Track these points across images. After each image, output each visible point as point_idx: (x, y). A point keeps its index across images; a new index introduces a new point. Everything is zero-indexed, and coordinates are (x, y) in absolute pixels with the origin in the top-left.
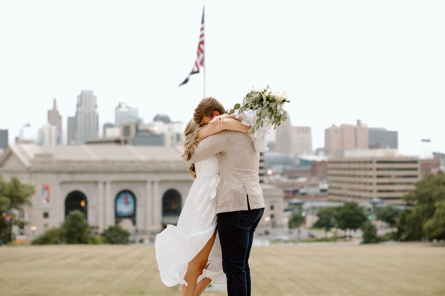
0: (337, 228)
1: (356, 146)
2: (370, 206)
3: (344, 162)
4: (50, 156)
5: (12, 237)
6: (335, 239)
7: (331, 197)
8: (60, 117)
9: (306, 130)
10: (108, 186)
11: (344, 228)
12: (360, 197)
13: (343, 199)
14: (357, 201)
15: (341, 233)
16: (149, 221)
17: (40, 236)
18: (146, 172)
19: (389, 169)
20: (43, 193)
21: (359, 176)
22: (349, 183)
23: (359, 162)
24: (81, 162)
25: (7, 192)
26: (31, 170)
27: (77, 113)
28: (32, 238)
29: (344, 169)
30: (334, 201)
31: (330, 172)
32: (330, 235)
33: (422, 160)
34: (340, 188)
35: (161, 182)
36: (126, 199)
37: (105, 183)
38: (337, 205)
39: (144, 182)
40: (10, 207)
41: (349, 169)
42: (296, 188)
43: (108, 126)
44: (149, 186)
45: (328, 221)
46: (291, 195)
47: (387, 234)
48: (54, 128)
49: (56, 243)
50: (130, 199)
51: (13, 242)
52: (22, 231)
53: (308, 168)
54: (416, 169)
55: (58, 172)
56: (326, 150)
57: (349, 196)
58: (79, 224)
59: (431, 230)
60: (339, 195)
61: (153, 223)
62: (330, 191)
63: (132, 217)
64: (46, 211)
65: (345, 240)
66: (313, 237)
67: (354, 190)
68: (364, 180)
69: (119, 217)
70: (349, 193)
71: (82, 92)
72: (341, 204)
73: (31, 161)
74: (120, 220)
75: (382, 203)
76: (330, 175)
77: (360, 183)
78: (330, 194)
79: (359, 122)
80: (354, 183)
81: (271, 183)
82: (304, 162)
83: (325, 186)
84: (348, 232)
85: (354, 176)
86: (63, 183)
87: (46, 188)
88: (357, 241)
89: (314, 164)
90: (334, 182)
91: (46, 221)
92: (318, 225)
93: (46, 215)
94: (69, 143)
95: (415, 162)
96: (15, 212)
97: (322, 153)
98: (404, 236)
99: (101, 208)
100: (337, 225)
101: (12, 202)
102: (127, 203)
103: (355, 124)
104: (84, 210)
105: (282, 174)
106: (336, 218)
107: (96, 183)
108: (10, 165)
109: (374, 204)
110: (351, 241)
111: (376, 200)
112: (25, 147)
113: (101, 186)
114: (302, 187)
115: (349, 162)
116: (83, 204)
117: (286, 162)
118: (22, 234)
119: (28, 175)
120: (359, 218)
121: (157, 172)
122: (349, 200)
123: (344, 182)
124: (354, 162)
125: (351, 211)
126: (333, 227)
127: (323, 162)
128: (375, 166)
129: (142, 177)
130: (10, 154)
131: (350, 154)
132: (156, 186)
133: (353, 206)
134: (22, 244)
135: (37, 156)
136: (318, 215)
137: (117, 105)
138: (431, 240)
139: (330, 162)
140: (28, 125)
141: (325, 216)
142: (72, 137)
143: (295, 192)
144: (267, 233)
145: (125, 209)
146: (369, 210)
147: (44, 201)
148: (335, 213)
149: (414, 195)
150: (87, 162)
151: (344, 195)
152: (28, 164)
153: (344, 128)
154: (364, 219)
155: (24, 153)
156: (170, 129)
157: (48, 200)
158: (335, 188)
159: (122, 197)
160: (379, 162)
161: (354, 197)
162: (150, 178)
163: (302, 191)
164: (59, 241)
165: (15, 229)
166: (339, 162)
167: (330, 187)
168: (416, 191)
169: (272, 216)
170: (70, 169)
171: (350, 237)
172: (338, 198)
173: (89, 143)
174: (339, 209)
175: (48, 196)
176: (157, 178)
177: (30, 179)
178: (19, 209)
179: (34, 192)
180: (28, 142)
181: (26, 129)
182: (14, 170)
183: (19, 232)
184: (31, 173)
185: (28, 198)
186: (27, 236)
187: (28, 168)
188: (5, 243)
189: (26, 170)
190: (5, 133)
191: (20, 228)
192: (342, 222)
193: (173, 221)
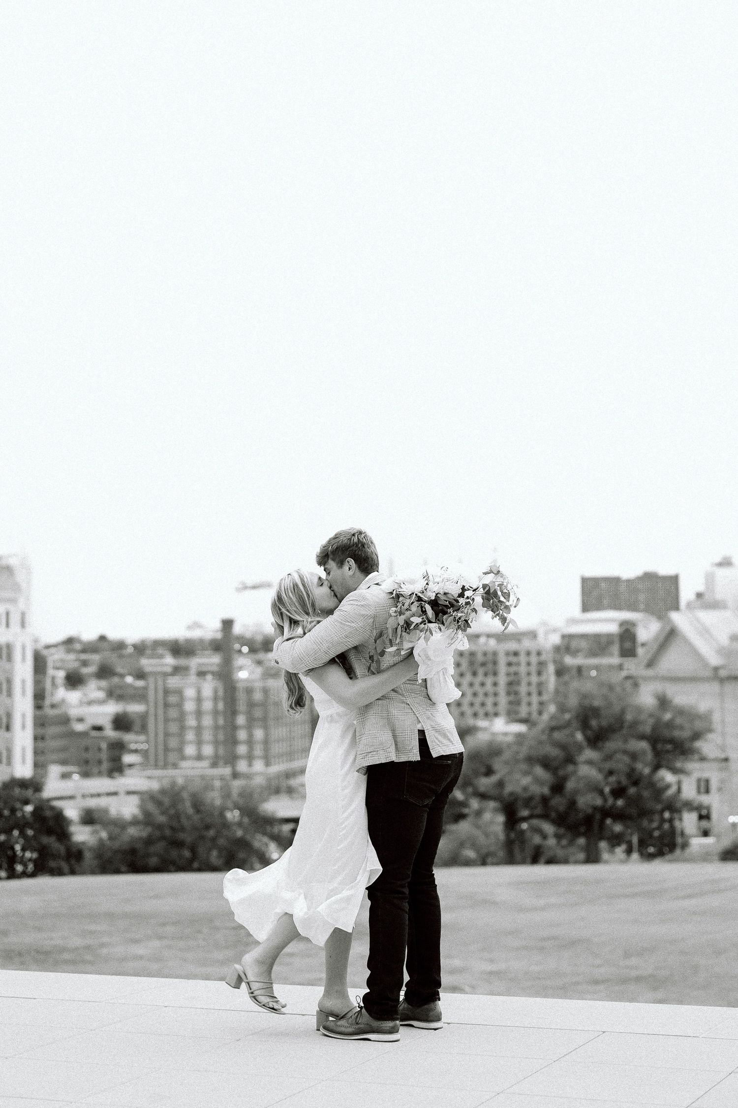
5: (679, 840)
25: (647, 729)
26: (723, 673)
40: (657, 767)
51: (678, 852)
52: (704, 824)
73: (722, 651)
101: (657, 753)
108: (672, 661)
112: (707, 617)
118: (706, 833)
119: (715, 687)
130: (671, 635)
134: (705, 857)
140: (727, 563)
152: (714, 660)
155: (704, 631)
165: (689, 822)
177: (722, 696)
178: (675, 771)
179: (710, 730)
180: (716, 605)
181: (721, 573)
182: (681, 675)
183: (699, 828)
184: (722, 681)
185: (698, 744)
186: (718, 836)
187: (716, 669)
188: (660, 854)
189: (708, 673)
190: (673, 581)
191: (701, 817)
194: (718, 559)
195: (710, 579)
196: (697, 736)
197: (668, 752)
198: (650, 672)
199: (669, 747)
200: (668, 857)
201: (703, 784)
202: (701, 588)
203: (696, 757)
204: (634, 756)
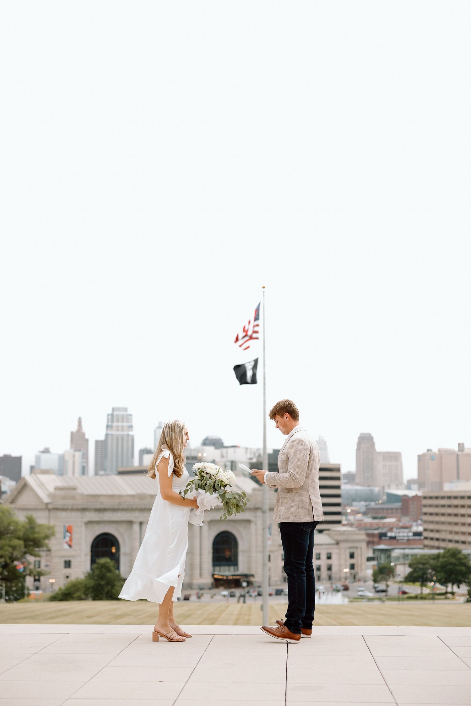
0: (435, 582)
1: (458, 478)
3: (443, 498)
4: (75, 489)
5: (26, 592)
6: (433, 596)
7: (426, 542)
8: (87, 441)
9: (395, 457)
11: (444, 582)
12: (464, 542)
13: (443, 544)
14: (460, 546)
15: (440, 588)
16: (197, 572)
17: (60, 589)
20: (65, 538)
22: (450, 523)
23: (463, 498)
24: (112, 496)
25: (21, 534)
26: (50, 506)
27: (107, 435)
28: (49, 594)
29: (443, 506)
30: (432, 547)
31: (425, 510)
32: (426, 591)
34: (438, 531)
35: (212, 522)
37: (141, 524)
38: (435, 552)
40: (25, 553)
41: (449, 506)
42: (384, 531)
43: (145, 451)
45: (425, 573)
46: (376, 539)
48: (78, 455)
49: (80, 599)
51: (26, 598)
52: (37, 583)
53: (399, 505)
55: (84, 510)
56: (420, 482)
57: (450, 541)
58: (109, 575)
60: (438, 539)
61: (201, 575)
62: (425, 534)
64: (67, 559)
65: (446, 598)
66: (404, 593)
67: (457, 533)
70: (449, 537)
71: (113, 409)
72: (442, 551)
73: (50, 495)
76: (425, 514)
77: (463, 524)
78: (426, 538)
79: (461, 446)
80: (456, 524)
81: (351, 525)
82: (392, 498)
83: (420, 529)
84: (450, 587)
86: (89, 523)
87: (69, 530)
88: (463, 599)
89: (405, 500)
90: (431, 522)
91: (67, 571)
92: (410, 579)
93: (68, 564)
94: (96, 474)
96: (31, 559)
97: (415, 487)
100: (435, 578)
101: (26, 546)
103: (456, 449)
104: (116, 558)
105: (365, 514)
106: (434, 569)
107: (131, 523)
108: (25, 500)
110: (453, 599)
112: (44, 478)
113: (136, 527)
114: (391, 530)
115: (449, 498)
116: (114, 550)
117: (370, 498)
118: (37, 588)
119: (46, 513)
120: (463, 568)
122: (451, 546)
123: (443, 523)
124: (456, 497)
125: (453, 560)
126: (431, 581)
127: (416, 497)
130: (24, 487)
131: (449, 488)
132: (205, 527)
133: (455, 554)
134: (37, 600)
135: (57, 489)
136: (410, 566)
137: (157, 425)
139: (425, 498)
140: (46, 451)
141: (420, 566)
142: (100, 466)
143: (382, 535)
144: (346, 588)
147: (66, 547)
148: (432, 562)
150: (120, 496)
151: (444, 540)
152: (46, 500)
153: (443, 453)
155: (42, 485)
156: (222, 456)
157: (70, 546)
158: (431, 531)
161: (457, 542)
163: (389, 534)
164: (83, 596)
165: (29, 581)
166: (437, 498)
167: (425, 530)
169: (352, 567)
170: (98, 506)
171: (453, 593)
172: (436, 543)
173: (121, 473)
174: (438, 556)
175: (71, 540)
177: (49, 518)
178: (35, 555)
179: (53, 534)
180: (46, 472)
181: (44, 456)
182: (29, 507)
183: (34, 586)
184: (49, 510)
185: (46, 541)
186: (44, 590)
187: (47, 504)
188: (16, 599)
189: (44, 507)
190: (19, 460)
191: (35, 580)
192: (442, 575)
193: (226, 572)
194: (42, 449)
195: (38, 459)
196: (47, 537)
197: (30, 545)
198: (12, 506)
199: (31, 543)
200: (22, 600)
201: (37, 563)
202: (33, 464)
203: (44, 549)
204: (14, 548)
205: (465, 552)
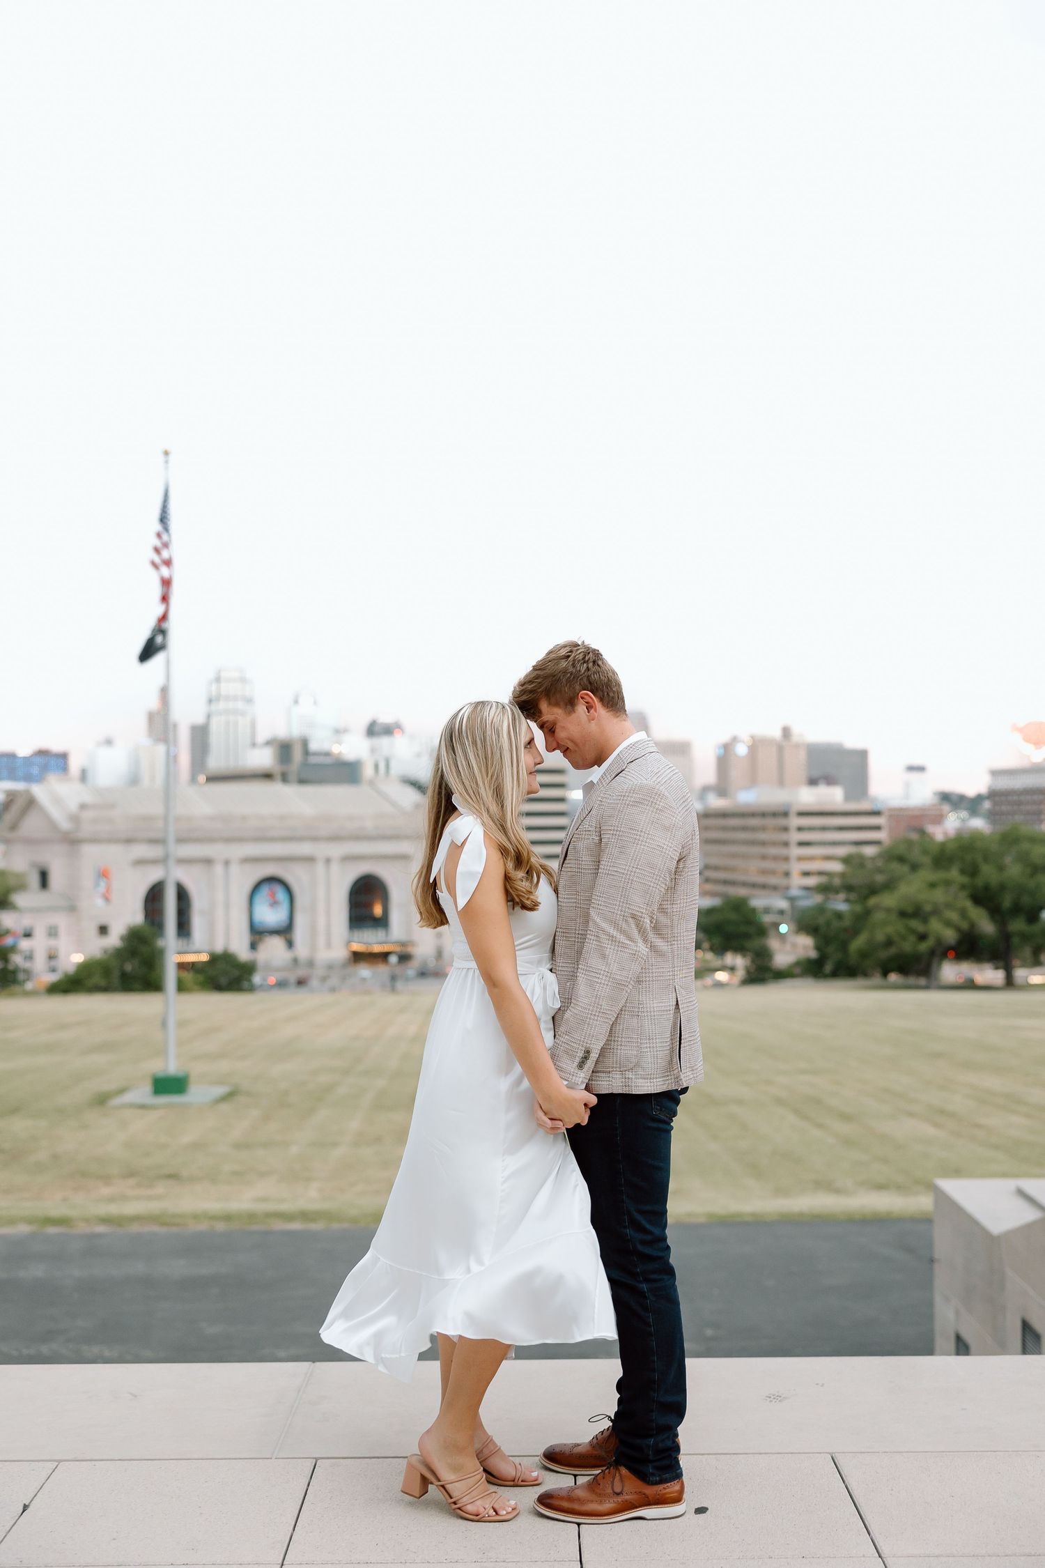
1: (782, 781)
2: (782, 904)
3: (734, 815)
4: (112, 807)
10: (235, 869)
11: (721, 951)
14: (748, 892)
16: (321, 941)
18: (315, 839)
19: (824, 829)
20: (97, 885)
21: (763, 843)
22: (744, 857)
23: (763, 815)
24: (176, 819)
26: (74, 836)
27: (208, 715)
29: (734, 829)
33: (891, 810)
34: (726, 869)
35: (348, 859)
36: (273, 895)
37: (227, 863)
39: (310, 859)
41: (744, 829)
44: (320, 868)
47: (798, 964)
50: (281, 895)
52: (52, 962)
54: (877, 828)
55: (129, 840)
56: (720, 788)
58: (143, 949)
59: (864, 955)
61: (329, 945)
63: (286, 931)
64: (103, 922)
68: (773, 851)
69: (258, 933)
71: (219, 670)
73: (71, 818)
74: (260, 940)
75: (807, 898)
77: (764, 857)
79: (787, 732)
84: (730, 958)
85: (754, 843)
86: (140, 862)
87: (104, 874)
91: (102, 941)
93: (104, 930)
95: (876, 813)
98: (828, 968)
99: (220, 912)
102: (274, 903)
103: (778, 735)
107: (208, 862)
109: (792, 900)
111: (795, 892)
112: (63, 788)
113: (219, 869)
115: (743, 815)
118: (53, 970)
119: (66, 848)
120: (751, 930)
121: (335, 838)
122: (734, 891)
124: (753, 815)
125: (733, 916)
128: (795, 822)
129: (305, 849)
130: (31, 804)
131: (747, 797)
132: (335, 867)
133: (738, 906)
135: (84, 806)
138: (885, 974)
145: (269, 915)
146: (781, 912)
147: (100, 902)
149: (837, 881)
150: (190, 819)
152: (65, 825)
153: (759, 744)
154: (762, 931)
157: (107, 898)
158: (716, 868)
159: (265, 890)
160: (802, 814)
162: (321, 850)
166: (724, 816)
168: (843, 875)
170: (153, 834)
175: (108, 890)
176: (336, 850)
177: (71, 855)
182: (38, 837)
184: (68, 842)
187: (66, 833)
189: (61, 837)
192: (717, 940)
193: (370, 940)
194: (101, 738)
205: (758, 902)
